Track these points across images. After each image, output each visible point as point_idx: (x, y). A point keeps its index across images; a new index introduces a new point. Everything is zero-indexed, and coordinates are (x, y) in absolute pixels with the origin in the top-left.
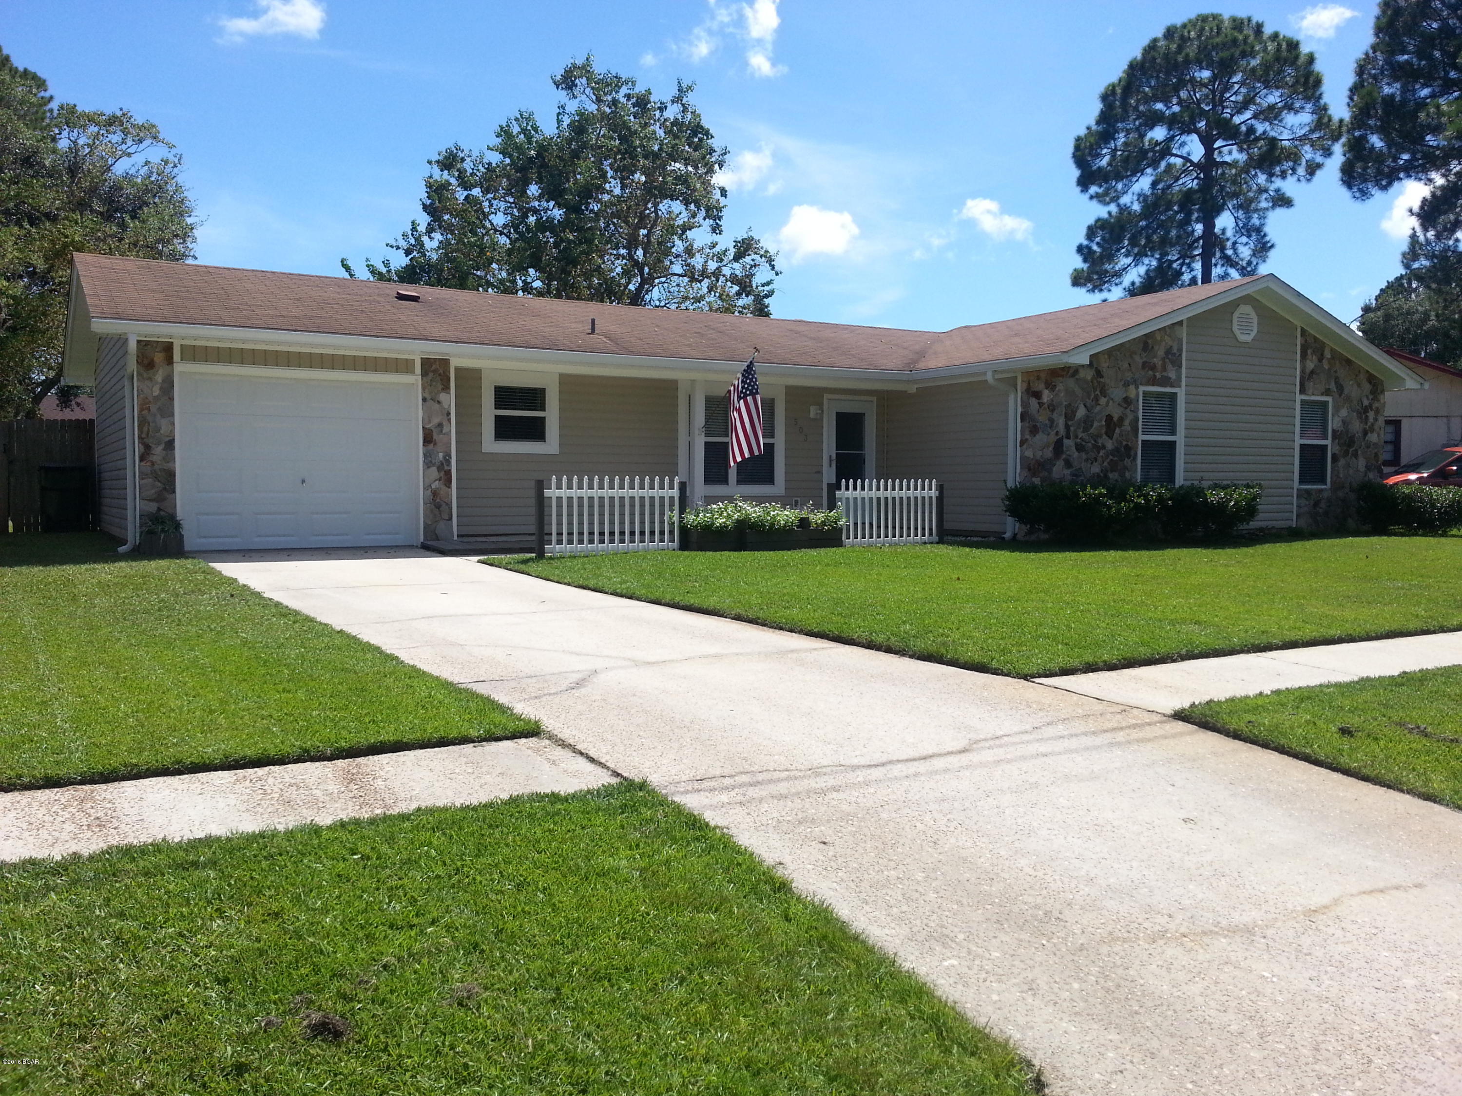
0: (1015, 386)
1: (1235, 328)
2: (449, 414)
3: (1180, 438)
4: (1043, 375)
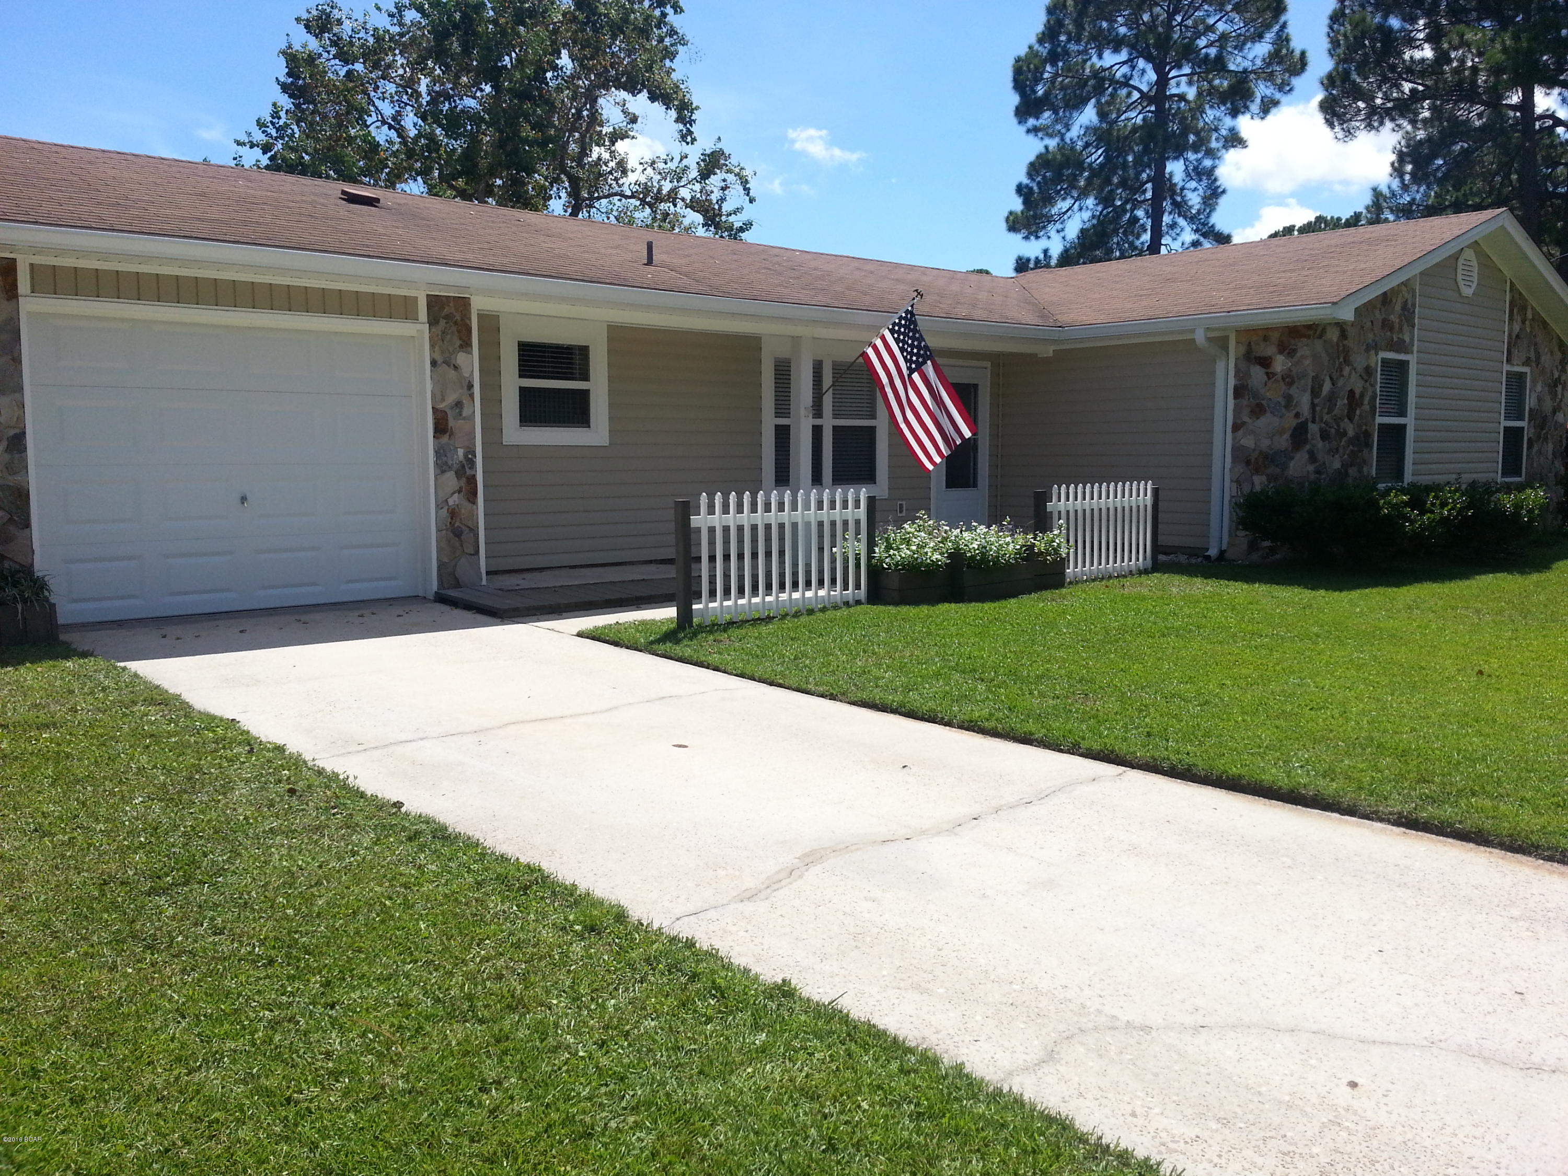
0: (1225, 348)
1: (1459, 279)
2: (470, 386)
3: (1409, 421)
4: (1275, 336)
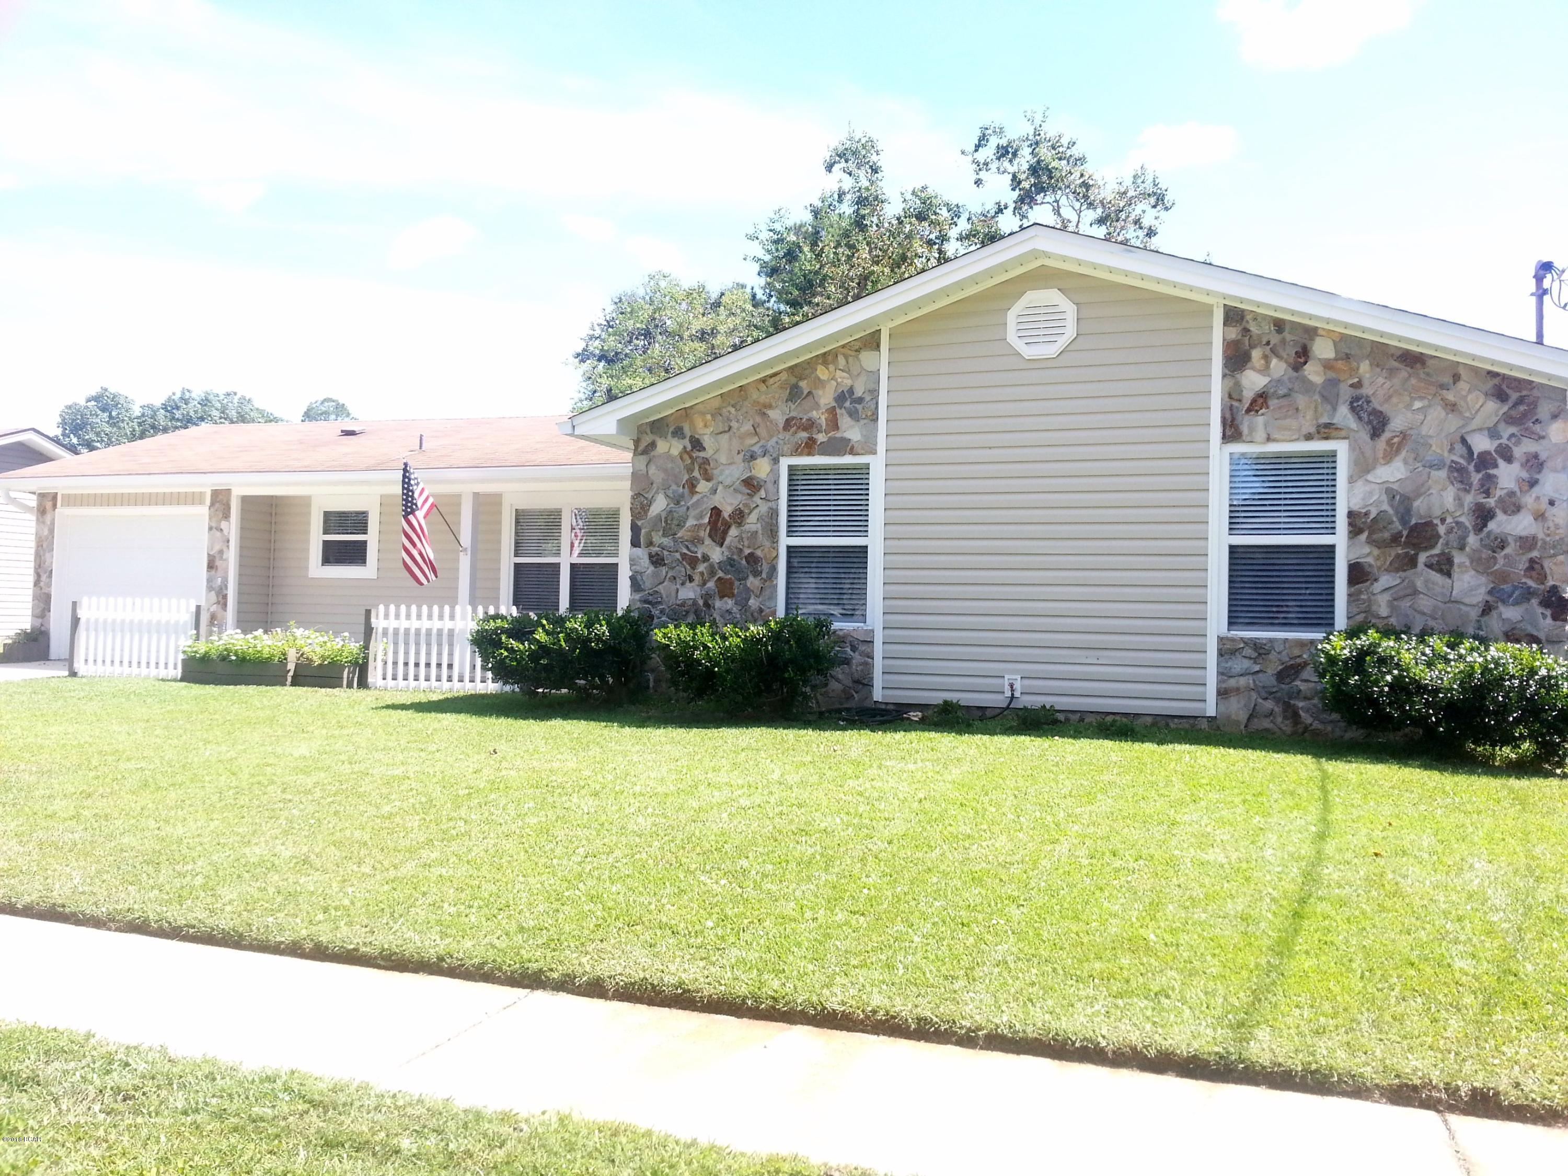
2: (228, 541)
3: (874, 541)
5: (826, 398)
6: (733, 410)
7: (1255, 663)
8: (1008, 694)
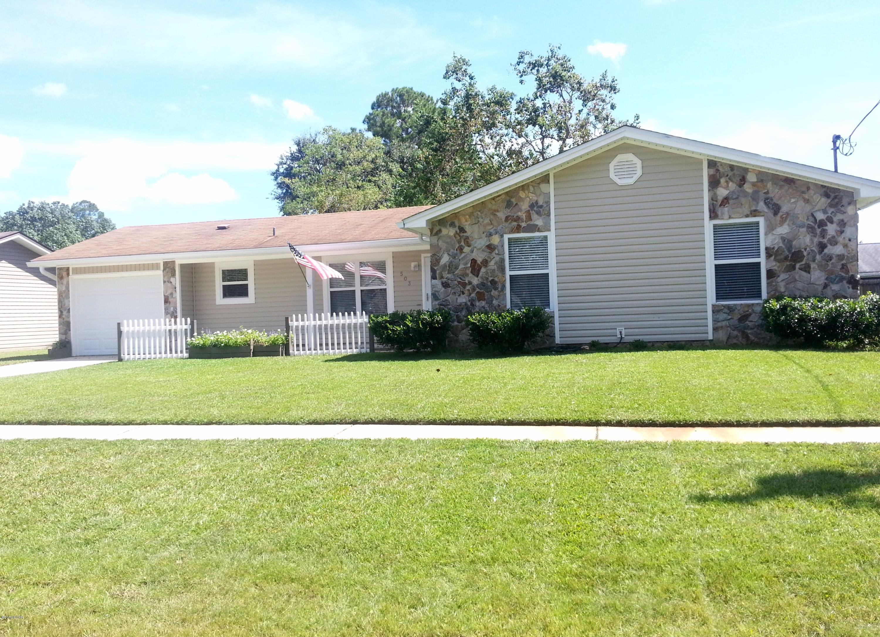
1: (612, 175)
2: (175, 288)
3: (552, 271)
5: (525, 206)
6: (479, 213)
7: (729, 315)
8: (619, 336)
